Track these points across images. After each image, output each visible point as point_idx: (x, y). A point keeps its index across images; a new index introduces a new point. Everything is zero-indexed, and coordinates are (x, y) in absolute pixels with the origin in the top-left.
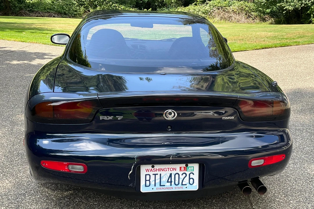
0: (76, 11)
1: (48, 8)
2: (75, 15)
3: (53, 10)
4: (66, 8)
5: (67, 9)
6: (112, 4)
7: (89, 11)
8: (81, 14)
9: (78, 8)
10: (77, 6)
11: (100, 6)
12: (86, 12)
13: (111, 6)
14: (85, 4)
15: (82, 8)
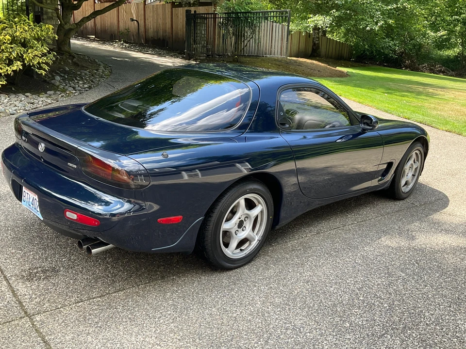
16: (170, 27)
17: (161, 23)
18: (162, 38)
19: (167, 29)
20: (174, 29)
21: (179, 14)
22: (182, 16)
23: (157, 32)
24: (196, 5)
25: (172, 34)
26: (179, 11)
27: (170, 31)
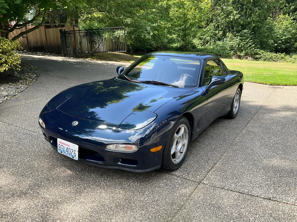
0: (228, 54)
1: (210, 52)
2: (227, 56)
3: (213, 53)
4: (222, 51)
5: (222, 53)
6: (254, 49)
7: (237, 54)
8: (231, 56)
9: (229, 52)
10: (229, 50)
11: (245, 50)
12: (235, 54)
13: (253, 50)
14: (234, 49)
15: (232, 52)
16: (45, 39)
17: (39, 38)
18: (40, 46)
19: (43, 41)
20: (48, 41)
21: (51, 32)
22: (52, 33)
23: (37, 43)
24: (60, 26)
25: (47, 43)
26: (50, 31)
27: (45, 42)
